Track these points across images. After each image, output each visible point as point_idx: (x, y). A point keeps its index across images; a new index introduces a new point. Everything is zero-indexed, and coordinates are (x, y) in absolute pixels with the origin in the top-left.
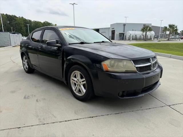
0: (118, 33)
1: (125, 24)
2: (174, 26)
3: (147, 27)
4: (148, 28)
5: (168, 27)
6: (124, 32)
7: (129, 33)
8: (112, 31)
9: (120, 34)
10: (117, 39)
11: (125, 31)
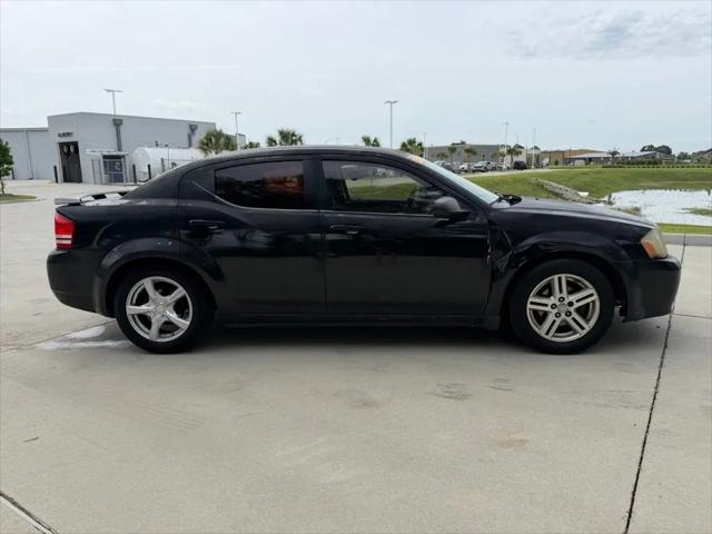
0: (98, 155)
1: (121, 121)
2: (293, 135)
3: (219, 135)
4: (222, 140)
5: (278, 138)
6: (120, 149)
7: (145, 154)
8: (62, 145)
9: (105, 157)
10: (98, 180)
11: (123, 148)
